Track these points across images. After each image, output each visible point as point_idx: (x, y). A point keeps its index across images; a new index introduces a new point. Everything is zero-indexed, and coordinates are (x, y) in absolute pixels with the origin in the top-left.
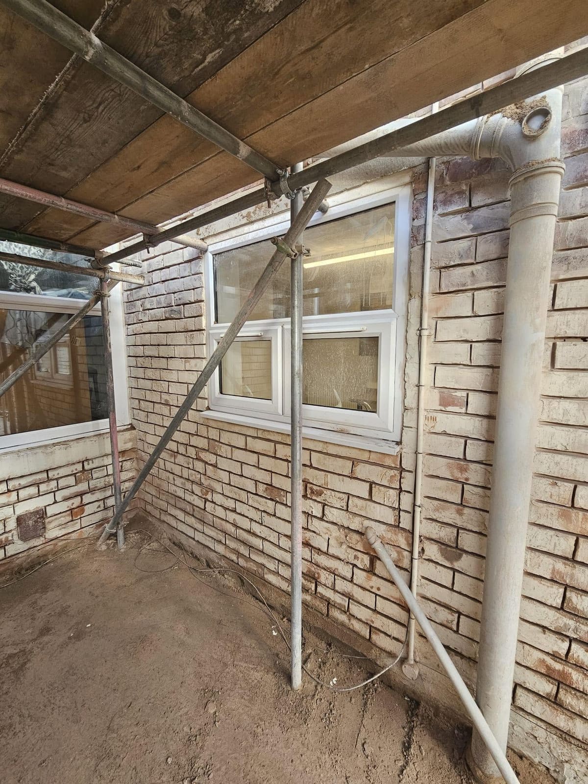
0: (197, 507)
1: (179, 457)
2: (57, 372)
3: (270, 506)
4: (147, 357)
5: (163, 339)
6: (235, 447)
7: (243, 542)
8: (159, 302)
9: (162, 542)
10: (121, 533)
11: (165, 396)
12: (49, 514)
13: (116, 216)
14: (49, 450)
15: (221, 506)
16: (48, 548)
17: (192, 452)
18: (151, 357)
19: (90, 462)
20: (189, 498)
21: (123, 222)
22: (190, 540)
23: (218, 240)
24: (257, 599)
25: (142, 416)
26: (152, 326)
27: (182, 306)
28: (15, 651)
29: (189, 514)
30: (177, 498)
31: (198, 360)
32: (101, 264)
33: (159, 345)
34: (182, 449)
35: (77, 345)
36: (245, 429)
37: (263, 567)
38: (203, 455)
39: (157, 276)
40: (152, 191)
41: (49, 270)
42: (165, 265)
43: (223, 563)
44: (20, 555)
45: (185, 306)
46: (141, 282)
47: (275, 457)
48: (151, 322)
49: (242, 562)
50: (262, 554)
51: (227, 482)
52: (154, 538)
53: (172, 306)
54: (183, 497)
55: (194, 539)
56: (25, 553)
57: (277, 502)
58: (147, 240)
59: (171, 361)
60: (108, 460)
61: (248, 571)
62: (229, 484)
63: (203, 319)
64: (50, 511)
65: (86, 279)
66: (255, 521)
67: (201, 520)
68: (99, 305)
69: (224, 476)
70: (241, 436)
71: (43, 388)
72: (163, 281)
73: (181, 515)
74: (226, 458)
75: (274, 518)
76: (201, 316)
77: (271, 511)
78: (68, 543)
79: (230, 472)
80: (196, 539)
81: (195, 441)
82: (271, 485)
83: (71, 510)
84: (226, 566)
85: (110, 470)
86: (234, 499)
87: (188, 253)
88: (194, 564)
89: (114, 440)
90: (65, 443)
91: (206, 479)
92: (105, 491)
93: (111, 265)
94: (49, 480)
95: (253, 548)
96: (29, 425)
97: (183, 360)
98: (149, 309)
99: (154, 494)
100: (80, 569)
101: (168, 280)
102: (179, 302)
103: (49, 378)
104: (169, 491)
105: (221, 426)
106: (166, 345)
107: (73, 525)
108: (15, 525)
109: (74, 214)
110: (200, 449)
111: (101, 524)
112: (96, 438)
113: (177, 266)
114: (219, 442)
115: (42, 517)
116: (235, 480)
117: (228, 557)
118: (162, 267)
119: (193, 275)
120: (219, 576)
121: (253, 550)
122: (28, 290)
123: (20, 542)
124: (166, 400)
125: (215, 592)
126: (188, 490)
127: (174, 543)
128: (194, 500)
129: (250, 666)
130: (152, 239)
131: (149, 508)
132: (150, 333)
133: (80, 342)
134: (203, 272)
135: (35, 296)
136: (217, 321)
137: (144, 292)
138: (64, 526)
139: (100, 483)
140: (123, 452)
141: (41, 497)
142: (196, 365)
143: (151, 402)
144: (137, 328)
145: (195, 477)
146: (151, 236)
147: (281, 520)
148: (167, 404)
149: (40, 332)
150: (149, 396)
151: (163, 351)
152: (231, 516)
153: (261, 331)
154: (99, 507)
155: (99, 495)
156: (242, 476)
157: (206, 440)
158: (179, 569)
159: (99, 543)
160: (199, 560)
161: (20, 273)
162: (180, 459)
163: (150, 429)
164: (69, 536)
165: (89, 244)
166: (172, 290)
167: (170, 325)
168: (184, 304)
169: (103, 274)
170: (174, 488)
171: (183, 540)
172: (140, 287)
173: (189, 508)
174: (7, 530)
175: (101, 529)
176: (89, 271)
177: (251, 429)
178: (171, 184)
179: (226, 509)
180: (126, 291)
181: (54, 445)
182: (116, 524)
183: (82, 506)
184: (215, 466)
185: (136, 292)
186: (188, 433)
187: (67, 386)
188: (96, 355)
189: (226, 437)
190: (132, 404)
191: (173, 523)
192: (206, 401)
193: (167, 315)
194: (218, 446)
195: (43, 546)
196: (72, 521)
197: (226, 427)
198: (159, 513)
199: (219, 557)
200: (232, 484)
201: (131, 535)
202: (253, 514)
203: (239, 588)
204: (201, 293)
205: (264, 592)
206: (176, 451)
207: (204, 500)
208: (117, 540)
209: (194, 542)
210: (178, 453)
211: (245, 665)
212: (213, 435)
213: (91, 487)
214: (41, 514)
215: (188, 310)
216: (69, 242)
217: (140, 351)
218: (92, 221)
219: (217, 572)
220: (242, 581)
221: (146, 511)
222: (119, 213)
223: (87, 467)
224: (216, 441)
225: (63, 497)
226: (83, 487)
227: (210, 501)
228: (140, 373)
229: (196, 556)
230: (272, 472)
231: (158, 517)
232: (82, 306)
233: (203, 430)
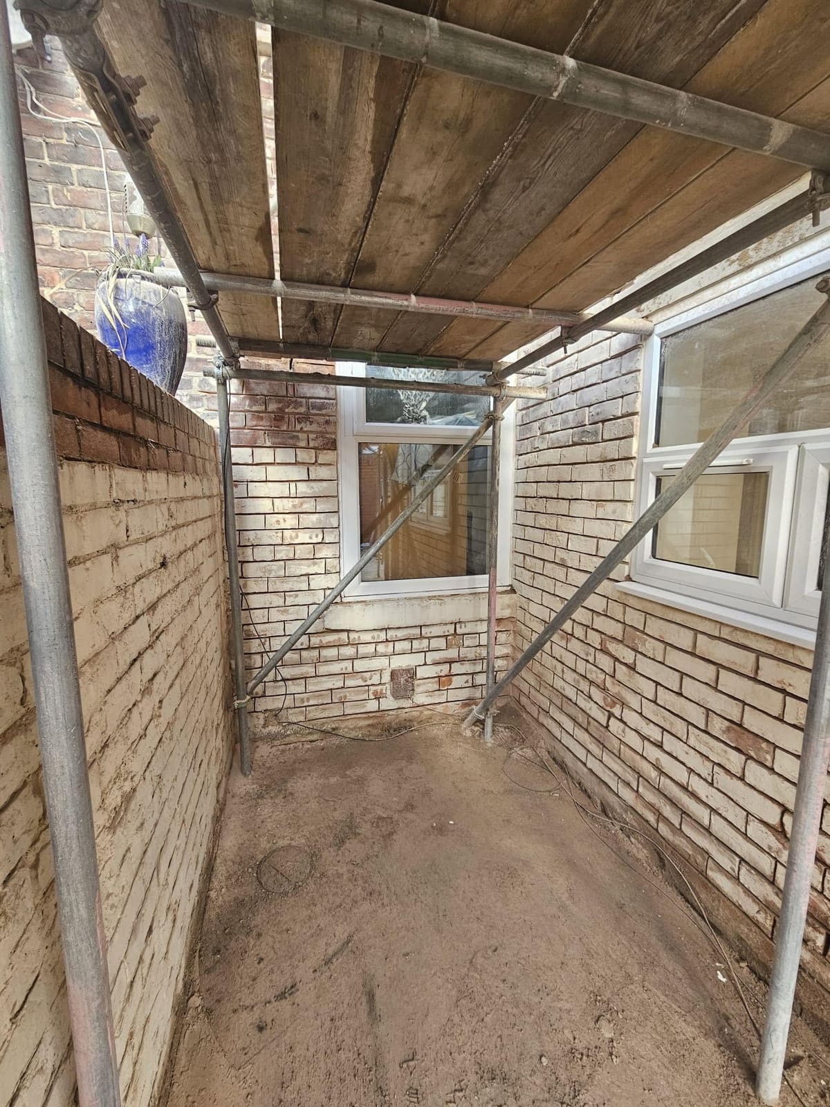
0: (594, 719)
1: (574, 641)
2: (432, 514)
3: (734, 761)
4: (541, 498)
5: (565, 473)
6: (671, 645)
7: (670, 800)
8: (565, 422)
9: (538, 752)
10: (489, 722)
11: (561, 554)
12: (418, 676)
13: (530, 310)
14: (425, 603)
15: (635, 730)
16: (414, 713)
17: (594, 639)
18: (546, 498)
19: (463, 625)
20: (582, 702)
21: (538, 317)
22: (579, 763)
23: (674, 313)
24: (687, 901)
25: (526, 577)
26: (552, 456)
27: (600, 424)
28: (384, 815)
29: (581, 726)
30: (564, 699)
31: (618, 503)
32: (496, 380)
33: (559, 482)
34: (579, 632)
35: (459, 482)
36: (696, 620)
37: (707, 856)
38: (612, 647)
39: (565, 386)
40: (588, 261)
41: (441, 394)
42: (579, 368)
43: (629, 817)
44: (391, 713)
45: (606, 423)
46: (543, 395)
47: (755, 680)
48: (552, 450)
49: (663, 829)
50: (707, 834)
51: (651, 697)
52: (528, 743)
53: (585, 425)
54: (574, 699)
55: (585, 764)
56: (395, 711)
57: (749, 757)
58: (565, 335)
59: (574, 504)
60: (483, 627)
61: (675, 849)
62: (655, 702)
63: (635, 442)
64: (421, 672)
65: (474, 401)
66: (699, 775)
67: (599, 741)
68: (490, 431)
69: (648, 689)
70: (686, 630)
71: (418, 531)
72: (573, 391)
73: (568, 725)
74: (653, 659)
75: (740, 783)
76: (632, 436)
77: (737, 770)
78: (433, 715)
79: (657, 684)
80: (588, 765)
81: (600, 623)
82: (740, 725)
83: (439, 677)
84: (635, 824)
85: (484, 640)
86: (662, 727)
87: (618, 343)
88: (583, 801)
89: (492, 604)
90: (440, 598)
91: (613, 684)
92: (475, 664)
93: (508, 379)
94: (421, 637)
95: (688, 815)
96: (401, 571)
97: (595, 503)
98: (549, 433)
99: (533, 684)
100: (442, 749)
101: (582, 388)
102: (597, 419)
103: (423, 520)
104: (554, 686)
105: (649, 608)
106: (570, 481)
107: (440, 695)
108: (389, 678)
109: (483, 320)
110: (609, 636)
111: (469, 702)
112: (471, 597)
113: (599, 366)
114: (643, 632)
115: (412, 677)
116: (664, 697)
117: (640, 812)
118: (575, 370)
119: (623, 375)
120: (621, 835)
121: (688, 819)
122: (418, 420)
123: (391, 698)
124: (562, 559)
125: (614, 855)
126: (582, 692)
127: (554, 759)
128: (590, 709)
129: (673, 1005)
130: (572, 333)
131: (524, 700)
132: (549, 465)
133: (462, 478)
134: (641, 367)
135: (426, 426)
136: (657, 443)
137: (545, 409)
138: (430, 694)
139: (470, 654)
140: (499, 620)
141: (412, 655)
142: (614, 512)
143: (541, 559)
144: (531, 458)
145: (598, 677)
146: (571, 327)
147: (755, 792)
148: (563, 565)
149: (426, 467)
150: (539, 551)
151: (565, 490)
152: (653, 753)
153: (750, 456)
154: (467, 682)
155: (467, 668)
156: (680, 694)
157: (619, 624)
158: (560, 798)
159: (464, 725)
160: (590, 798)
161: (413, 402)
162: (575, 645)
163: (535, 595)
164: (435, 706)
165: (488, 356)
166: (587, 401)
167: (578, 453)
168: (603, 422)
169: (499, 391)
170: (562, 683)
171: (569, 759)
172: (540, 402)
173: (581, 718)
174: (382, 682)
175: (466, 709)
176: (483, 389)
177: (707, 622)
178: (621, 240)
179: (644, 738)
180: (521, 410)
181: (430, 598)
182: (486, 709)
183: (450, 675)
184: (632, 668)
185: (533, 411)
186: (592, 610)
187: (443, 529)
188: (477, 495)
189: (654, 627)
190: (514, 558)
191: (556, 731)
192: (627, 567)
193: (576, 439)
194: (639, 638)
195: (410, 709)
196: (439, 690)
197: (659, 612)
198: (537, 712)
199: (624, 806)
200: (658, 701)
201: (500, 729)
202: (694, 761)
203: (655, 868)
204: (635, 402)
205: (703, 896)
206: (570, 632)
207: (607, 713)
208: (483, 729)
209: (585, 770)
210: (572, 635)
211: (663, 997)
212: (632, 620)
213: (461, 656)
214: (411, 673)
215: (610, 430)
216: (466, 357)
217: (531, 489)
218: (500, 324)
219: (617, 828)
220: (661, 860)
221: (519, 702)
222: (534, 306)
223: (459, 631)
224: (637, 629)
225: (433, 660)
226: (452, 653)
227: (617, 718)
228: (529, 519)
229: (585, 790)
230: (745, 704)
231: (536, 716)
232: (471, 434)
233: (617, 611)
